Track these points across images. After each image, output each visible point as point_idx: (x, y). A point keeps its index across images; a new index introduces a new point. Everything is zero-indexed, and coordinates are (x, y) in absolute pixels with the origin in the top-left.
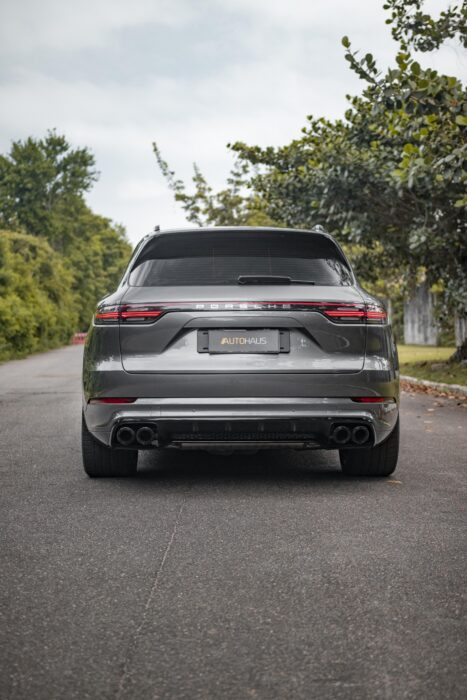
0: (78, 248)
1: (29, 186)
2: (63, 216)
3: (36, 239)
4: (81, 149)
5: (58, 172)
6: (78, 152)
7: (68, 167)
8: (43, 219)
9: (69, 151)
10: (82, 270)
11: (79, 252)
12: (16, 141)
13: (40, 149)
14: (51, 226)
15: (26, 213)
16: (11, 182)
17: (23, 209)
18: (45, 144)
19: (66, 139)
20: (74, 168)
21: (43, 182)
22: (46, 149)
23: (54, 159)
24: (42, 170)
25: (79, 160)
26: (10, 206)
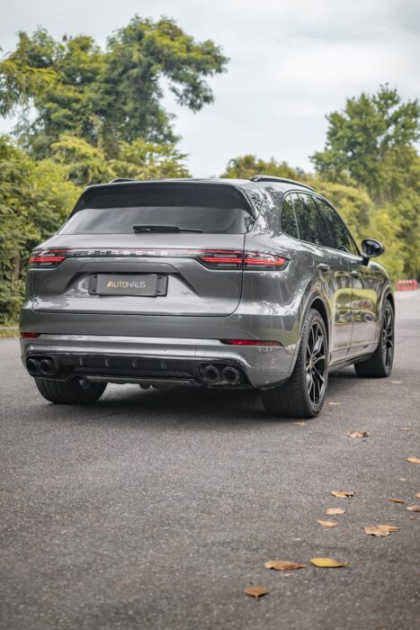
0: (408, 198)
1: (360, 140)
2: (395, 167)
3: (356, 190)
4: (412, 102)
5: (389, 125)
6: (409, 105)
7: (399, 120)
8: (372, 171)
9: (400, 105)
10: (410, 219)
11: (408, 202)
12: (350, 98)
13: (372, 104)
14: (380, 177)
15: (356, 165)
16: (343, 137)
17: (354, 162)
18: (378, 99)
19: (398, 93)
20: (405, 120)
21: (373, 135)
22: (379, 103)
23: (385, 113)
24: (372, 124)
25: (410, 112)
26: (341, 160)
